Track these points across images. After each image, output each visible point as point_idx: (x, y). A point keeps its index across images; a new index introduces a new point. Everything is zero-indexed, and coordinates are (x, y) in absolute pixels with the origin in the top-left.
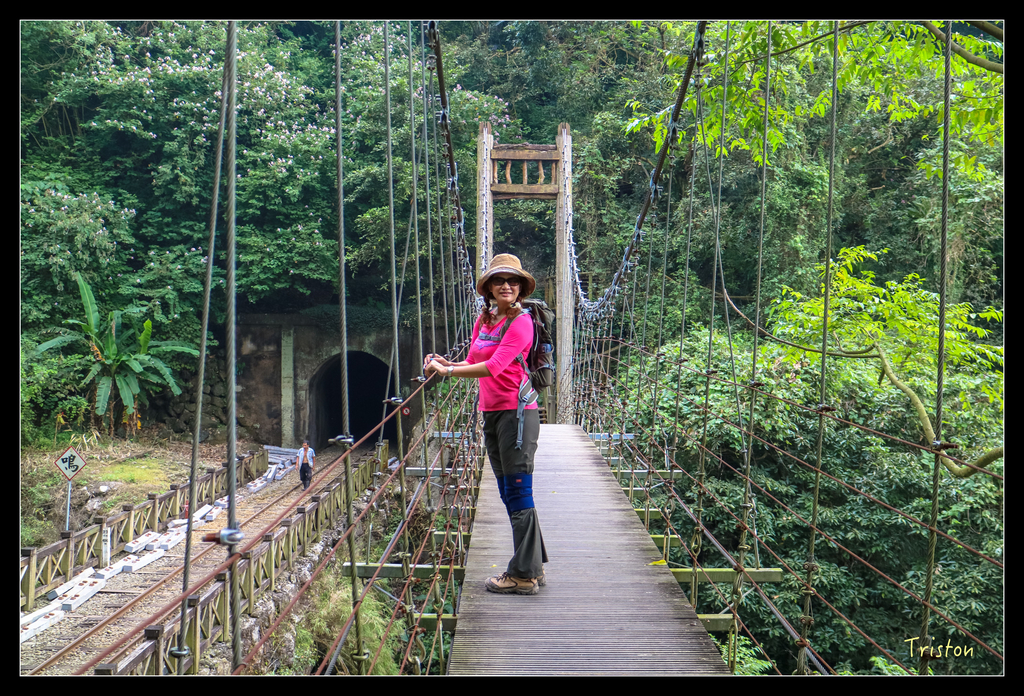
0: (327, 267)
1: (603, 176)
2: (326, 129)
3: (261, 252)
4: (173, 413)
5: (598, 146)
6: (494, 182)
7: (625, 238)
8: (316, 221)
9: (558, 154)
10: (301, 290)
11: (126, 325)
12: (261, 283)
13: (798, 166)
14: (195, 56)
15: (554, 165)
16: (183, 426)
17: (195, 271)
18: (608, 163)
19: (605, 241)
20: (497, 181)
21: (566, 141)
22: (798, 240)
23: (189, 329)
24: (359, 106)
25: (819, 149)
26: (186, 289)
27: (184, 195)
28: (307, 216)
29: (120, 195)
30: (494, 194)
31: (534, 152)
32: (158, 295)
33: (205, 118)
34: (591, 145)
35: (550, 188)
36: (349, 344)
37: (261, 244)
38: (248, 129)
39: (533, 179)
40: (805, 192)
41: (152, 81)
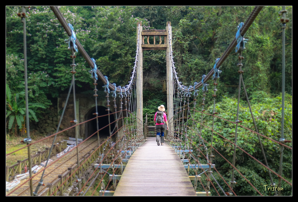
0: (87, 78)
1: (183, 42)
2: (88, 31)
3: (65, 73)
4: (40, 127)
5: (181, 32)
6: (143, 43)
7: (192, 64)
8: (84, 62)
9: (167, 33)
10: (79, 86)
11: (21, 98)
12: (65, 83)
13: (257, 36)
14: (45, 8)
15: (165, 37)
16: (43, 131)
17: (44, 79)
18: (185, 38)
19: (184, 66)
20: (144, 43)
21: (169, 28)
22: (259, 63)
23: (43, 99)
24: (99, 24)
25: (264, 30)
26: (41, 86)
27: (41, 55)
28: (81, 60)
29: (21, 55)
30: (143, 48)
31: (158, 32)
32: (31, 88)
33: (47, 29)
34: (179, 31)
35: (163, 46)
36: (98, 103)
37: (65, 70)
38: (62, 32)
39: (158, 42)
40: (260, 45)
41: (30, 17)
